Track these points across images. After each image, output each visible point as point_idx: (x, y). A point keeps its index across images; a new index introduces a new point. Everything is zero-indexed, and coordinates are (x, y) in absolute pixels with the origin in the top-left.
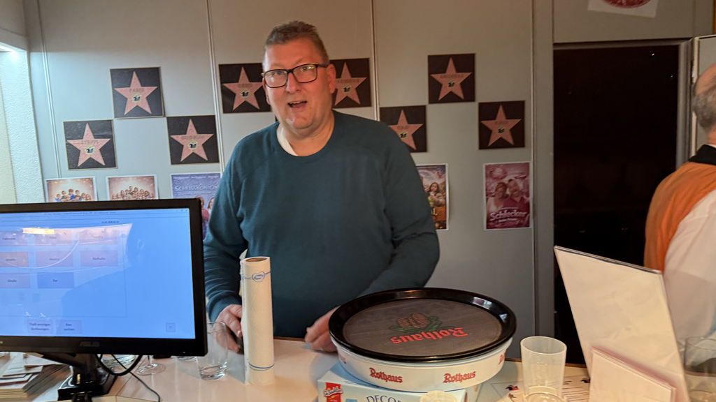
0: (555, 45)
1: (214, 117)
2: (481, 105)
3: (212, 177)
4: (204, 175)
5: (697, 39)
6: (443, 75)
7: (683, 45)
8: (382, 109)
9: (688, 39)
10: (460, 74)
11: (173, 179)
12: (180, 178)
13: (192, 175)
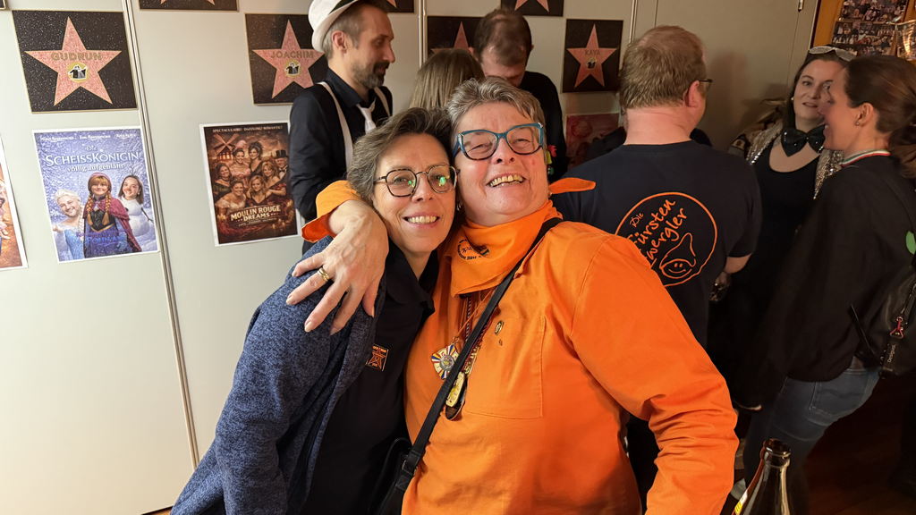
1: (121, 14)
2: (571, 24)
3: (123, 137)
4: (108, 132)
8: (429, 17)
11: (38, 141)
12: (54, 140)
13: (80, 133)
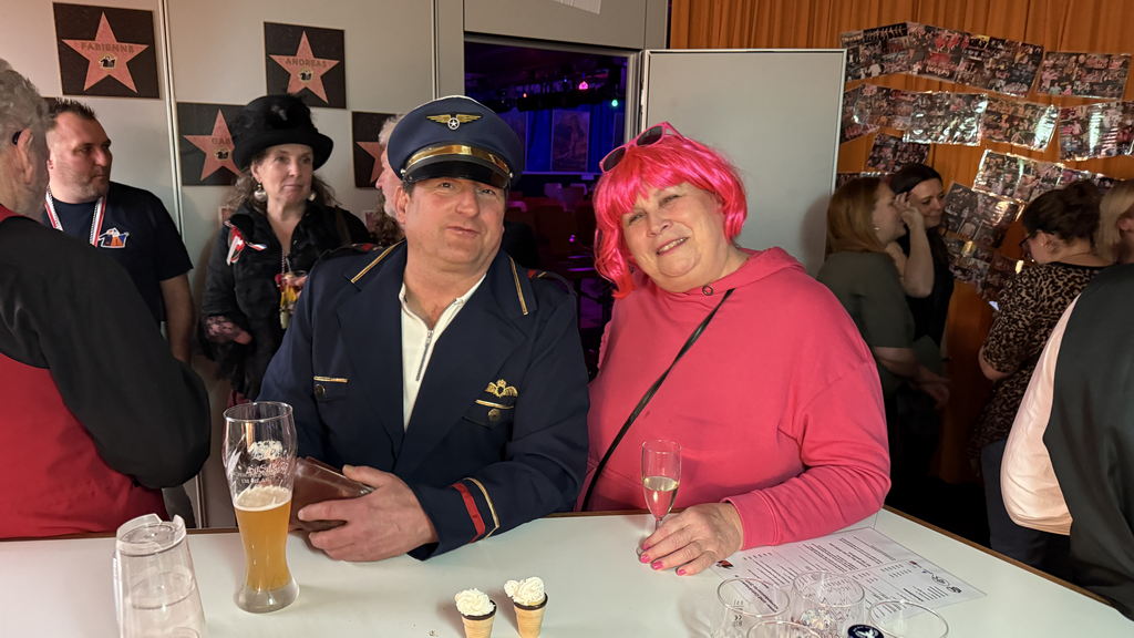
0: (467, 34)
2: (356, 116)
5: (647, 52)
6: (291, 58)
7: (632, 57)
8: (179, 105)
9: (638, 50)
10: (321, 60)
